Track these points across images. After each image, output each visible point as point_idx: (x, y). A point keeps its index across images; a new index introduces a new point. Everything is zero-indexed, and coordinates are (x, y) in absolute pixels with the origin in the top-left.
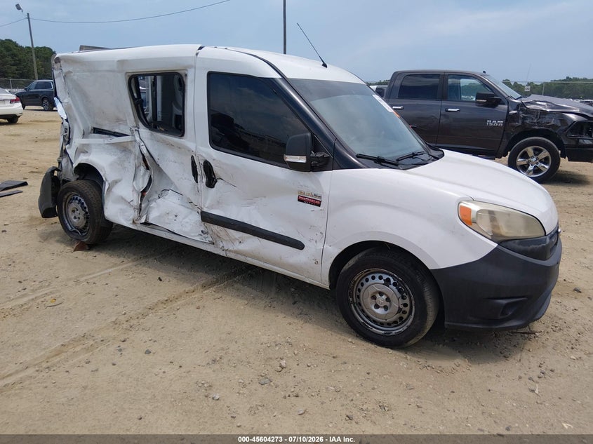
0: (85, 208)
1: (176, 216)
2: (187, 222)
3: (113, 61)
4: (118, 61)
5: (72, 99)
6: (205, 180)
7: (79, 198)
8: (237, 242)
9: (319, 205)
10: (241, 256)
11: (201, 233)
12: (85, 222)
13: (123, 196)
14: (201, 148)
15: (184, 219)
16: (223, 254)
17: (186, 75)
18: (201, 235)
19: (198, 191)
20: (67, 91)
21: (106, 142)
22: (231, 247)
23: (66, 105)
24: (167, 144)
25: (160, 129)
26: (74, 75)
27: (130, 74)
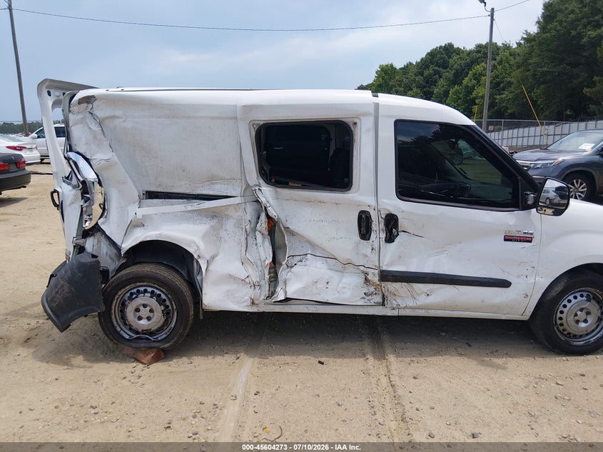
0: (165, 300)
1: (328, 283)
2: (344, 288)
3: (236, 106)
4: (244, 106)
5: (117, 155)
6: (383, 236)
7: (150, 289)
8: (424, 296)
9: (530, 241)
10: (420, 311)
11: (364, 296)
12: (163, 320)
13: (231, 274)
14: (385, 201)
15: (338, 284)
16: (395, 313)
17: (355, 124)
18: (364, 298)
19: (372, 249)
20: (106, 143)
21: (190, 208)
22: (411, 303)
23: (102, 162)
24: (309, 201)
25: (293, 185)
26: (124, 121)
27: (262, 123)
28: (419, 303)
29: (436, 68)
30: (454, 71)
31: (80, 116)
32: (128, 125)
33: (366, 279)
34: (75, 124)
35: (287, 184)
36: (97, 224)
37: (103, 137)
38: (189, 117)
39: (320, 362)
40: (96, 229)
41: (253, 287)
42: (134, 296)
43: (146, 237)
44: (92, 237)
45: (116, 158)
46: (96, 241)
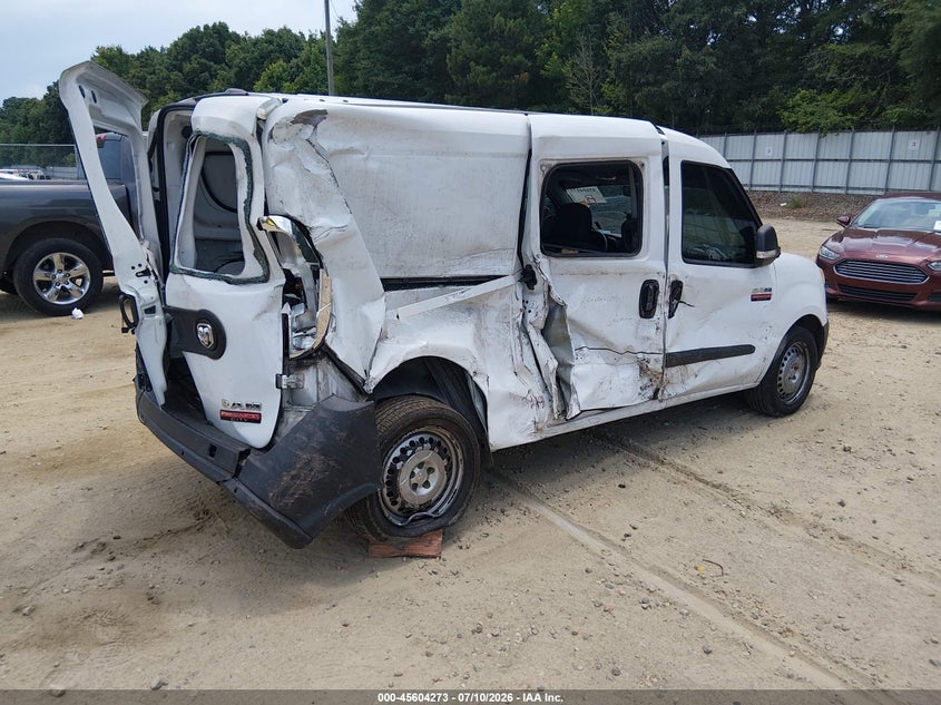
0: (446, 450)
5: (356, 218)
6: (666, 309)
7: (427, 437)
8: (692, 378)
9: (769, 299)
17: (643, 165)
19: (658, 328)
20: (341, 198)
21: (452, 300)
22: (680, 390)
23: (334, 232)
24: (589, 274)
25: (567, 252)
26: (366, 159)
27: (554, 163)
28: (688, 388)
29: (203, 60)
30: (236, 69)
31: (288, 148)
32: (373, 166)
33: (641, 368)
34: (280, 162)
35: (559, 251)
36: (323, 342)
37: (332, 187)
38: (466, 154)
39: (621, 486)
40: (324, 352)
41: (535, 407)
42: (409, 452)
43: (407, 354)
44: (311, 369)
45: (355, 226)
46: (320, 374)
